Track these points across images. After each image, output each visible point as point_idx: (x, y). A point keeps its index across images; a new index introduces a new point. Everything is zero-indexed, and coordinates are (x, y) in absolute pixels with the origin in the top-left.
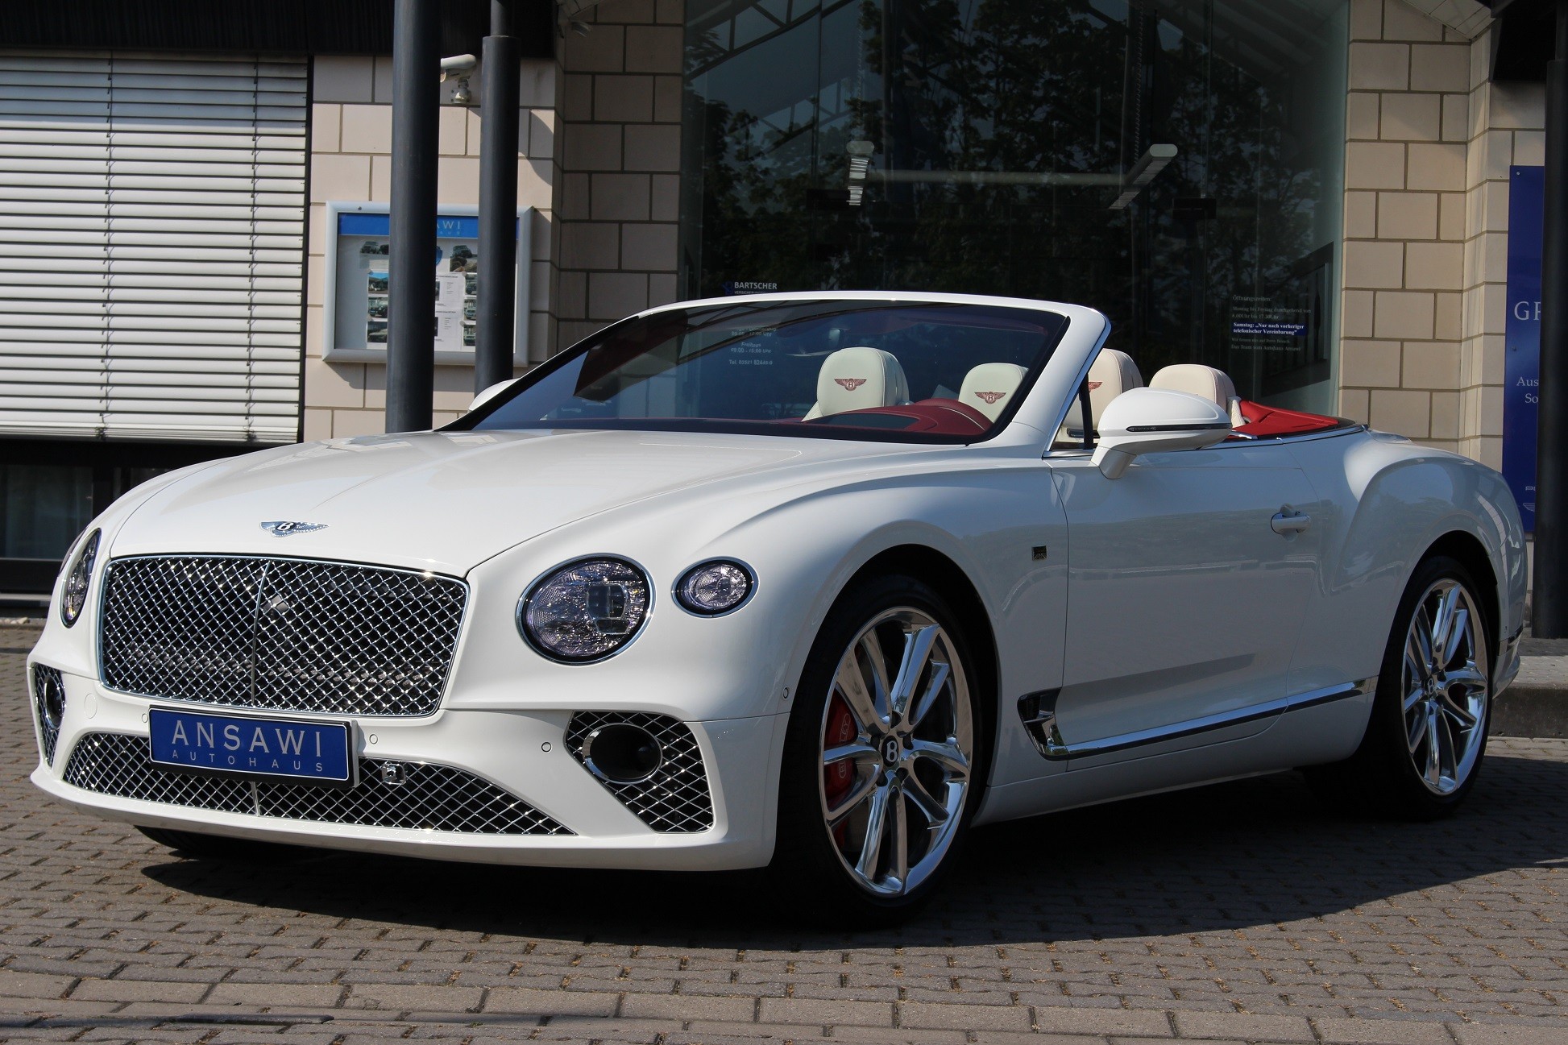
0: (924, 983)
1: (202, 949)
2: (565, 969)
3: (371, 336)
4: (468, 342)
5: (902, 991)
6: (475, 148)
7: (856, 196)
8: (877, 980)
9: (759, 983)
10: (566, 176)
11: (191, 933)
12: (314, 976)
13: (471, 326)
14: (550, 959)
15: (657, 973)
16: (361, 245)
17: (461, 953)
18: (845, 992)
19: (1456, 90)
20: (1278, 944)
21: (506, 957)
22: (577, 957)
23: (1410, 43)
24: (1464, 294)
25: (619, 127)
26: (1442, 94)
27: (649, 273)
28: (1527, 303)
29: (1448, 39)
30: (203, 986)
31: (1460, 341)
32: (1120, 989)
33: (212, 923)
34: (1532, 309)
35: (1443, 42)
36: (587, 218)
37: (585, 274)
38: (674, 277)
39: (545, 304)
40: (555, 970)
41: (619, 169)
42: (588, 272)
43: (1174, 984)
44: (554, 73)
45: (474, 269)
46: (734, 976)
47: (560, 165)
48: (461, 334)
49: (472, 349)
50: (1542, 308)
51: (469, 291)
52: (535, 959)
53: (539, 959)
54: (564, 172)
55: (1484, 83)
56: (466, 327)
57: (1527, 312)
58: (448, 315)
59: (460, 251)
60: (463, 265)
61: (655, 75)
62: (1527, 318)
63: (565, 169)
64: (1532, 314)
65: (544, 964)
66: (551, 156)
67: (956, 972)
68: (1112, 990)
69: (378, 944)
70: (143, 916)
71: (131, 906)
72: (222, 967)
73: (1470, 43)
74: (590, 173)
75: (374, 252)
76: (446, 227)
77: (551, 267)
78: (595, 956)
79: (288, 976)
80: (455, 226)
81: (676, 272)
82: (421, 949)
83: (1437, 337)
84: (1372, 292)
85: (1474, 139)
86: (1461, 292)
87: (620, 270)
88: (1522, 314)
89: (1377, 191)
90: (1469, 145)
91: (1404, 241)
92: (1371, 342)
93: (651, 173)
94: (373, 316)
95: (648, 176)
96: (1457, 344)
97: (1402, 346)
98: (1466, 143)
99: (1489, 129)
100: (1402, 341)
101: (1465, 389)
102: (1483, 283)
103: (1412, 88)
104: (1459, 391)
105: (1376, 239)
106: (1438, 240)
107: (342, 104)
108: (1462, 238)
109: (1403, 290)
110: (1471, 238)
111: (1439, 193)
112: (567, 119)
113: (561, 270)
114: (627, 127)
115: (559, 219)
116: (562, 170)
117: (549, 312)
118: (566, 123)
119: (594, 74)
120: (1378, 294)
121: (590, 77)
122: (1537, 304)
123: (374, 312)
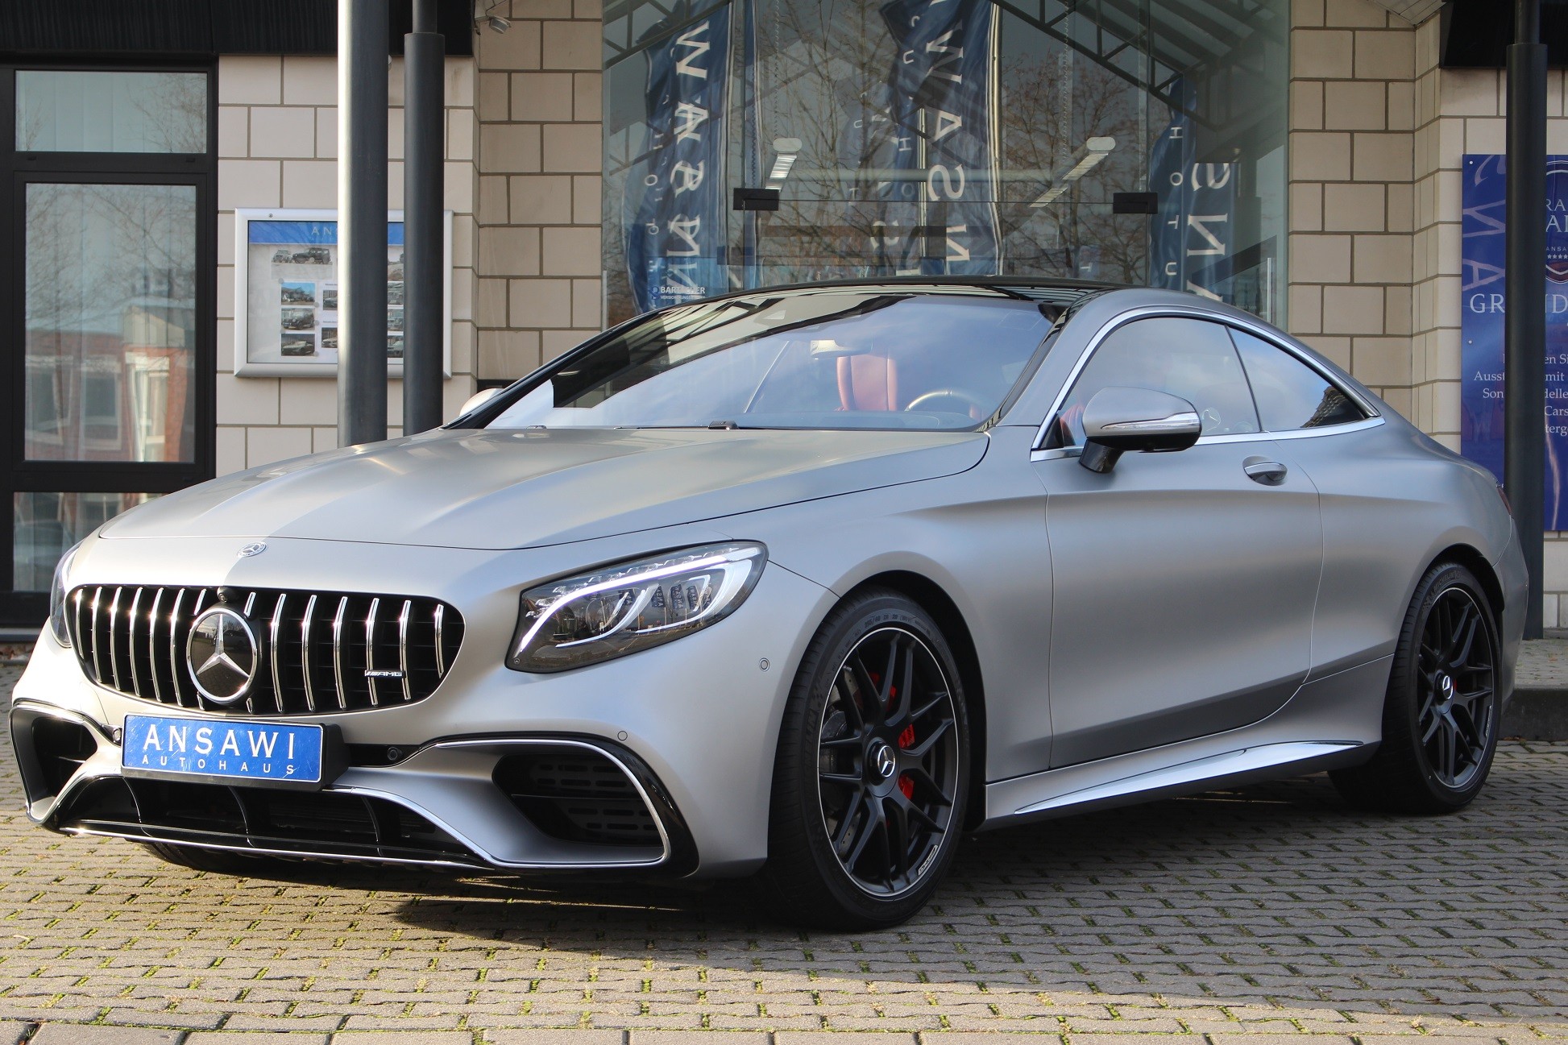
3: (284, 349)
10: (486, 178)
16: (273, 252)
19: (1403, 78)
23: (1353, 30)
24: (1414, 287)
25: (538, 127)
26: (1387, 82)
27: (572, 278)
28: (1483, 295)
29: (1392, 25)
31: (1412, 336)
34: (1488, 302)
35: (1387, 29)
36: (507, 222)
37: (505, 281)
38: (598, 282)
39: (465, 313)
41: (539, 171)
42: (508, 278)
44: (472, 71)
47: (480, 168)
54: (483, 174)
55: (1434, 69)
57: (1483, 305)
61: (574, 72)
62: (1484, 311)
63: (484, 171)
64: (1489, 308)
66: (471, 159)
73: (1415, 28)
74: (508, 175)
75: (287, 260)
77: (472, 277)
81: (599, 278)
83: (1387, 332)
84: (1320, 287)
85: (1422, 127)
86: (1411, 285)
87: (541, 277)
88: (1479, 308)
89: (1323, 183)
90: (1416, 133)
91: (1352, 234)
92: (1320, 339)
93: (572, 175)
94: (287, 328)
95: (568, 178)
96: (1408, 339)
97: (1352, 341)
98: (1413, 132)
99: (1440, 117)
100: (1352, 337)
101: (1417, 386)
102: (1437, 276)
103: (1357, 76)
104: (1411, 387)
105: (1323, 232)
106: (1386, 232)
107: (249, 106)
108: (1411, 230)
109: (1352, 284)
110: (1421, 230)
111: (1386, 184)
112: (486, 119)
113: (482, 277)
114: (545, 126)
115: (479, 224)
116: (481, 173)
117: (471, 321)
118: (485, 123)
119: (510, 72)
120: (1326, 288)
121: (506, 75)
122: (1493, 296)
123: (287, 324)
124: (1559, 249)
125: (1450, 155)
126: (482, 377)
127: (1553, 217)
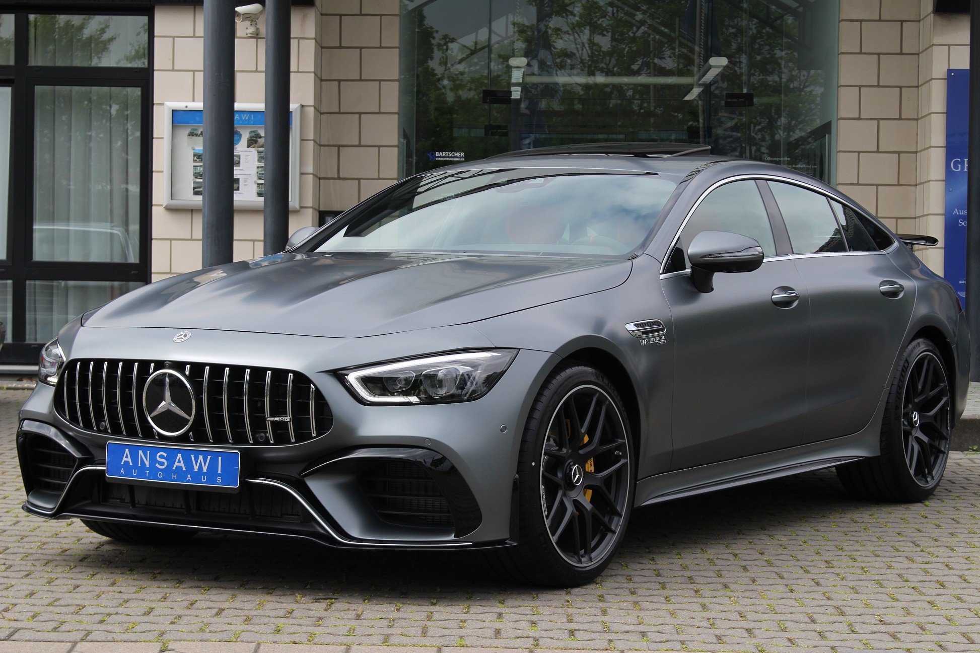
0: (551, 634)
1: (68, 618)
2: (312, 628)
3: (196, 191)
4: (260, 194)
5: (536, 639)
6: (262, 67)
7: (516, 93)
8: (519, 633)
9: (441, 637)
10: (324, 83)
11: (62, 606)
12: (143, 636)
13: (262, 184)
14: (301, 621)
15: (372, 631)
16: (188, 131)
17: (243, 618)
18: (498, 642)
19: (912, 19)
20: (788, 602)
21: (273, 620)
22: (320, 619)
24: (918, 154)
25: (358, 50)
26: (902, 22)
27: (379, 147)
28: (960, 160)
30: (68, 644)
31: (916, 185)
32: (681, 637)
33: (77, 598)
34: (962, 163)
36: (338, 111)
37: (337, 148)
38: (396, 149)
39: (310, 169)
40: (304, 629)
41: (359, 78)
42: (339, 146)
43: (718, 632)
44: (314, 15)
45: (262, 146)
46: (424, 632)
47: (320, 77)
48: (254, 189)
49: (262, 199)
50: (969, 163)
51: (259, 161)
52: (291, 621)
53: (294, 621)
54: (322, 80)
55: (930, 14)
56: (259, 184)
57: (960, 166)
58: (246, 177)
59: (253, 134)
60: (256, 143)
61: (381, 15)
62: (959, 170)
63: (323, 79)
64: (963, 168)
65: (298, 625)
66: (313, 71)
67: (573, 626)
68: (676, 637)
69: (188, 612)
70: (32, 594)
71: (24, 587)
72: (82, 630)
74: (339, 81)
75: (197, 135)
76: (244, 118)
77: (314, 145)
78: (332, 619)
79: (125, 636)
80: (250, 118)
81: (397, 146)
82: (217, 614)
83: (901, 183)
84: (857, 154)
85: (923, 51)
86: (916, 152)
87: (360, 145)
88: (956, 167)
89: (860, 87)
90: (920, 55)
91: (878, 120)
92: (857, 187)
93: (380, 81)
94: (196, 178)
95: (377, 83)
96: (914, 187)
97: (877, 189)
98: (918, 54)
99: (933, 45)
100: (877, 185)
101: (919, 217)
102: (930, 147)
103: (882, 18)
104: (915, 218)
105: (859, 119)
106: (900, 119)
107: (174, 37)
108: (916, 117)
109: (878, 152)
110: (922, 117)
111: (901, 87)
112: (323, 46)
113: (321, 146)
114: (363, 50)
115: (319, 112)
116: (321, 80)
117: (313, 174)
118: (322, 48)
119: (341, 16)
120: (861, 154)
121: (338, 17)
122: (966, 160)
123: (197, 175)
125: (939, 70)
126: (322, 209)
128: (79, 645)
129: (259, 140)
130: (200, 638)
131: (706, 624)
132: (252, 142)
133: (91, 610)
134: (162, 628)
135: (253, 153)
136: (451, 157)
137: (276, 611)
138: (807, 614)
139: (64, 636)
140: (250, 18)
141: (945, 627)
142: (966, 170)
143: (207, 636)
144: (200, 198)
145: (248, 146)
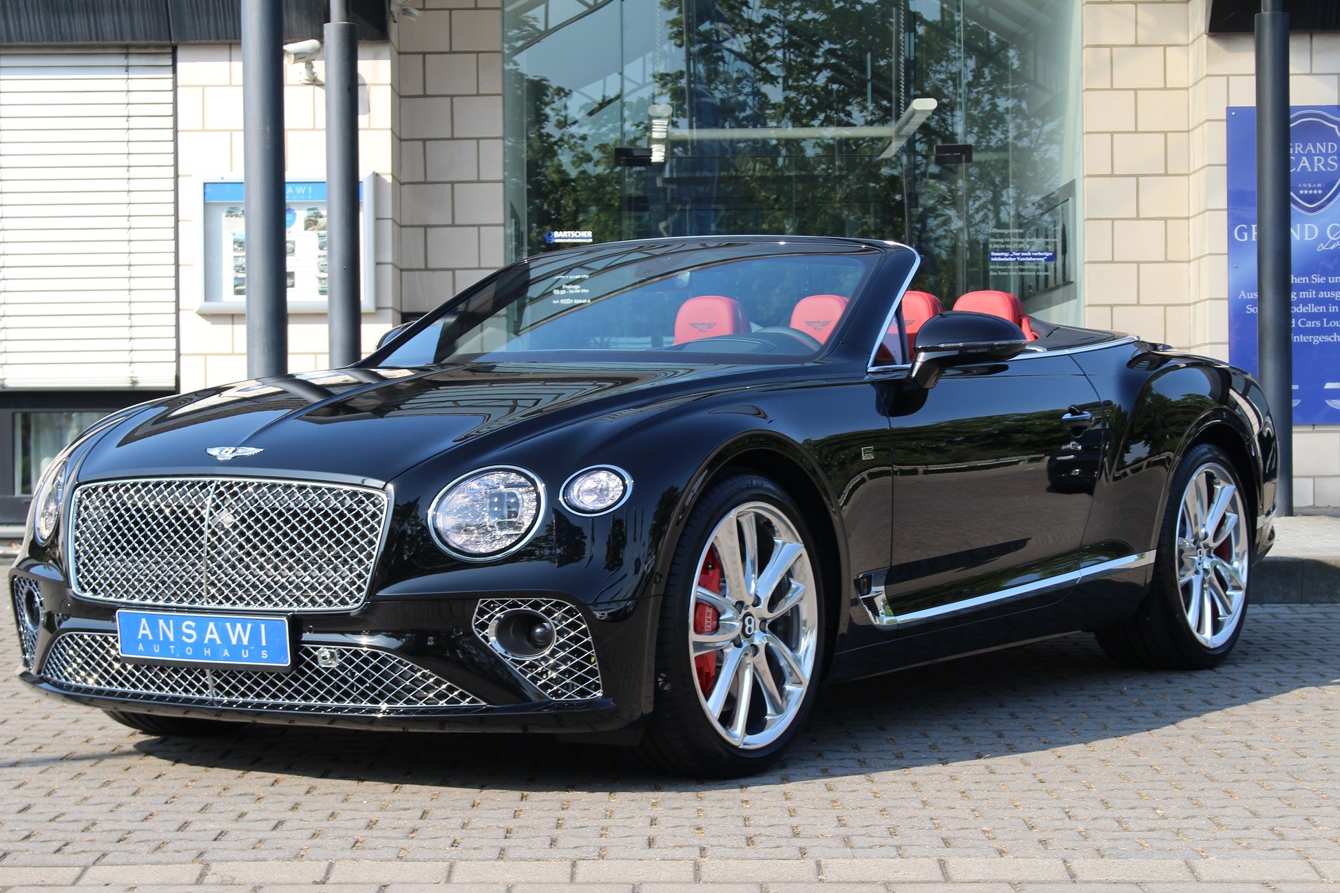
0: (723, 842)
1: (78, 836)
2: (403, 841)
3: (237, 290)
4: (322, 292)
5: (703, 849)
6: (321, 122)
7: (658, 155)
8: (680, 840)
9: (575, 848)
10: (404, 143)
11: (69, 822)
12: (177, 857)
13: (325, 278)
14: (389, 833)
15: (482, 843)
16: (226, 209)
17: (310, 831)
18: (652, 853)
19: (1177, 43)
20: (1038, 795)
21: (351, 833)
22: (414, 830)
23: (1136, 4)
24: (1191, 220)
25: (448, 100)
26: (1165, 46)
27: (479, 226)
28: (1246, 226)
30: (76, 869)
31: (1189, 262)
32: (897, 841)
33: (87, 812)
34: (1249, 230)
35: (1164, 2)
36: (423, 180)
37: (423, 229)
38: (501, 230)
39: (389, 257)
40: (393, 843)
41: (449, 136)
42: (426, 227)
43: (945, 834)
44: (389, 54)
45: (324, 229)
46: (553, 842)
47: (399, 135)
48: (315, 285)
49: (325, 298)
50: (1258, 230)
51: (321, 248)
52: (376, 833)
53: (380, 833)
55: (1201, 35)
56: (321, 279)
57: (1246, 234)
58: (303, 269)
59: (312, 212)
60: (316, 225)
61: (478, 53)
62: (1246, 239)
63: (402, 137)
64: (1250, 236)
65: (384, 838)
66: (389, 127)
67: (751, 831)
68: (890, 841)
69: (237, 825)
70: (26, 809)
71: (17, 800)
72: (95, 851)
73: (1187, 1)
74: (424, 141)
75: (237, 215)
76: (298, 192)
77: (392, 224)
78: (430, 829)
79: (154, 857)
80: (307, 191)
81: (503, 225)
82: (276, 827)
83: (1169, 259)
84: (1111, 222)
85: (1194, 85)
86: (1188, 218)
87: (453, 225)
88: (1241, 236)
89: (1112, 133)
90: (1190, 90)
91: (1137, 176)
92: (1111, 265)
93: (478, 139)
94: (238, 272)
95: (475, 142)
96: (1186, 264)
97: (1138, 267)
98: (1187, 89)
99: (1208, 76)
100: (1138, 263)
101: (1194, 303)
102: (1207, 210)
103: (1139, 43)
104: (1189, 305)
105: (1112, 175)
106: (1166, 174)
107: (203, 87)
108: (1187, 172)
109: (1138, 218)
110: (1195, 172)
111: (1166, 133)
112: (402, 94)
113: (402, 226)
114: (455, 99)
115: (398, 181)
116: (400, 139)
117: (392, 264)
118: (401, 97)
119: (424, 54)
120: (1116, 223)
121: (421, 56)
122: (1254, 226)
123: (239, 268)
124: (1310, 186)
125: (1216, 108)
126: (405, 310)
127: (1304, 158)
128: (91, 870)
129: (320, 220)
130: (253, 857)
131: (929, 824)
132: (310, 223)
133: (107, 826)
134: (202, 846)
135: (312, 237)
136: (575, 238)
137: (355, 822)
138: (1063, 808)
139: (72, 859)
140: (305, 58)
141: (1247, 821)
142: (1254, 239)
143: (264, 854)
144: (243, 298)
145: (306, 229)
